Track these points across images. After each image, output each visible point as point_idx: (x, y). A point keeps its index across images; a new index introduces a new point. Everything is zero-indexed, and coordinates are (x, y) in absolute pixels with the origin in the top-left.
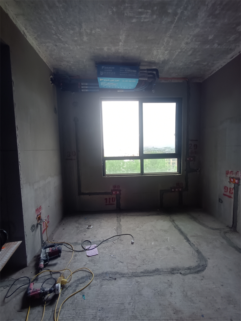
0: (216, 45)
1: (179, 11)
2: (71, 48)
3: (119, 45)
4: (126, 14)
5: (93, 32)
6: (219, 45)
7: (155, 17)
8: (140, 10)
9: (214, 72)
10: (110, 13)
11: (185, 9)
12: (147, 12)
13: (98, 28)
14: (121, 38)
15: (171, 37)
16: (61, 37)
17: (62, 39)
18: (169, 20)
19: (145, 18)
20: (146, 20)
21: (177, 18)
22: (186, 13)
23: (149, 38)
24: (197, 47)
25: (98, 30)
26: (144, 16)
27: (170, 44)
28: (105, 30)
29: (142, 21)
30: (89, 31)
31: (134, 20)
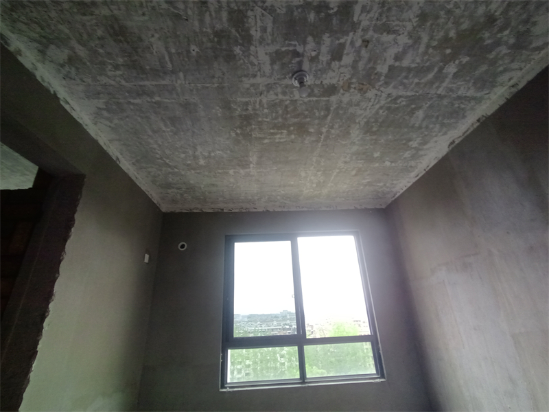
0: (388, 164)
1: (324, 130)
2: (183, 173)
3: (249, 168)
4: (254, 135)
5: (213, 154)
6: (392, 162)
7: (293, 137)
8: (272, 131)
9: (398, 194)
10: (233, 135)
11: (332, 127)
12: (282, 133)
13: (219, 150)
14: (251, 159)
15: (320, 156)
16: (167, 161)
17: (170, 163)
18: (313, 139)
19: (280, 138)
20: (282, 140)
21: (323, 137)
22: (333, 131)
23: (290, 158)
24: (361, 166)
25: (218, 152)
26: (278, 136)
27: (322, 164)
28: (229, 152)
29: (277, 141)
30: (206, 154)
31: (266, 141)
